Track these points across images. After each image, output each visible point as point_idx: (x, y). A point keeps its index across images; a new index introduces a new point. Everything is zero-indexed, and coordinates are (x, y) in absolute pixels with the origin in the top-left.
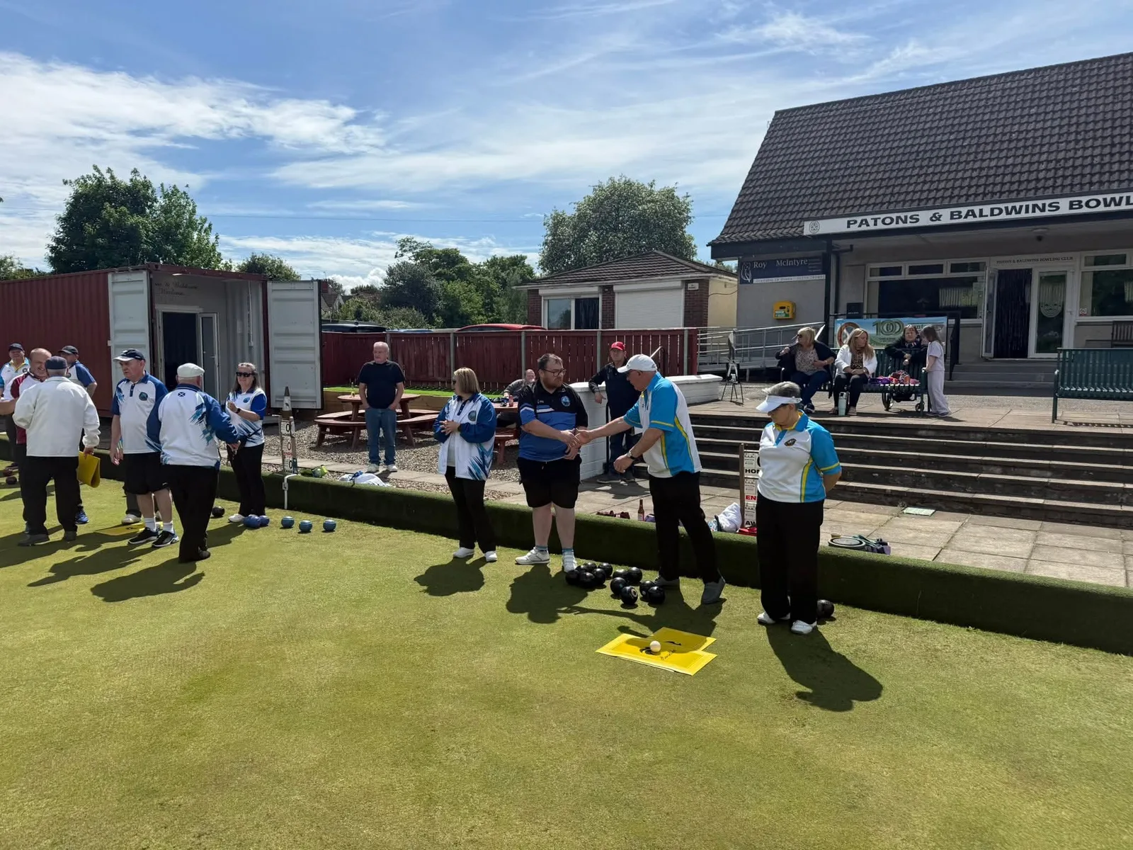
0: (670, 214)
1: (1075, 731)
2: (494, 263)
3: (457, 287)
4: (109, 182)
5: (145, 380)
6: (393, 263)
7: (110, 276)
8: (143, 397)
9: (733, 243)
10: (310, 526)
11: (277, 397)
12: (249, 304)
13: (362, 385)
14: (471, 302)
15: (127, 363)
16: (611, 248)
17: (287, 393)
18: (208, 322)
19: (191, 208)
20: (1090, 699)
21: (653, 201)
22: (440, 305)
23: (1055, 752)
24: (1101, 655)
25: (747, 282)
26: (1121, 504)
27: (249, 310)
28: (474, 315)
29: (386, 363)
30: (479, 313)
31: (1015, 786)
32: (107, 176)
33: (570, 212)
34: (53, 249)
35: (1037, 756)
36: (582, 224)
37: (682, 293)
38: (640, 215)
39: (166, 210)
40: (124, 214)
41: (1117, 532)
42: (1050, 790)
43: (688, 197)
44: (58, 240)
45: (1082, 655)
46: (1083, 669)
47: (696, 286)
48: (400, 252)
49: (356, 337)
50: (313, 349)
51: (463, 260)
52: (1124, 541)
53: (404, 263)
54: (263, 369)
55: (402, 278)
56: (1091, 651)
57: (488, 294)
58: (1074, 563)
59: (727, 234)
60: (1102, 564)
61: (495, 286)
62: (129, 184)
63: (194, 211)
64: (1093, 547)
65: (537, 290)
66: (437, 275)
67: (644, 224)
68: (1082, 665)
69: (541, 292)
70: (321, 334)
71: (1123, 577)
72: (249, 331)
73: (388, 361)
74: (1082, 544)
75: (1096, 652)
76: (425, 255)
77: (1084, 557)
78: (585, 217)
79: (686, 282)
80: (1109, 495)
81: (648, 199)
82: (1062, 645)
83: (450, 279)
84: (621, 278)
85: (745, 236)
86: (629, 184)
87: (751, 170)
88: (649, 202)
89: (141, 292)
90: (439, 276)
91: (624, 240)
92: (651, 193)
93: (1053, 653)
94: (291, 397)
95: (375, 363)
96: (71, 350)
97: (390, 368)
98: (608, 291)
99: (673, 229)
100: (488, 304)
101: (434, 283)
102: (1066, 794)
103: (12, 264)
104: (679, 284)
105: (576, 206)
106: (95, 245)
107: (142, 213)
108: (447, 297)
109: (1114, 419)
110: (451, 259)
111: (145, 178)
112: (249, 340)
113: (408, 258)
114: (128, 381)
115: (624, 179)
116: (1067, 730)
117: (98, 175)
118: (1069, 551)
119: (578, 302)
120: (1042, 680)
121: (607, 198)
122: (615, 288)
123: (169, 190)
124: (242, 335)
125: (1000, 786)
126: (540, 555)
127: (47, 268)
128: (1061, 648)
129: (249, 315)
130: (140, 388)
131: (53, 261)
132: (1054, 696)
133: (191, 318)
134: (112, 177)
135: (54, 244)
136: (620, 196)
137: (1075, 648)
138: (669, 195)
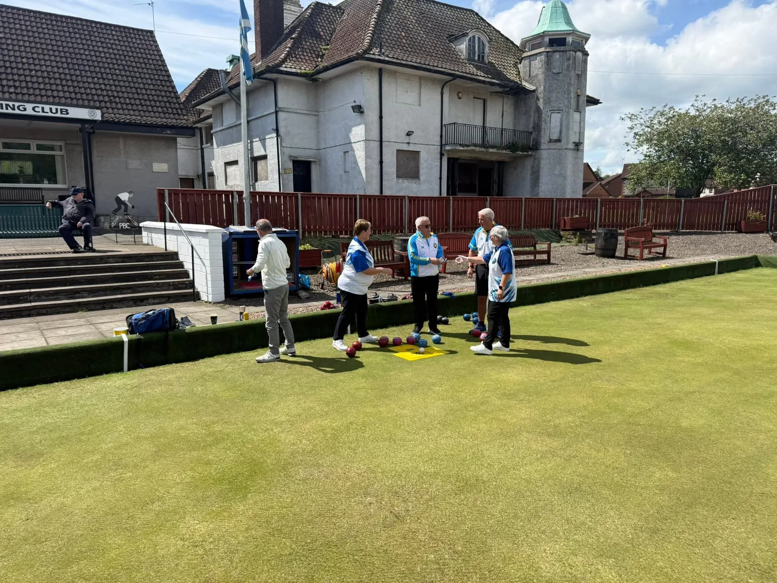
1: (43, 427)
20: (46, 409)
23: (37, 441)
24: (44, 386)
26: (30, 302)
31: (21, 466)
35: (28, 447)
41: (32, 319)
42: (41, 459)
45: (33, 390)
46: (37, 396)
52: (37, 323)
56: (38, 386)
58: (13, 341)
60: (29, 338)
64: (21, 330)
68: (36, 395)
71: (45, 342)
74: (14, 330)
75: (41, 386)
77: (18, 337)
80: (22, 298)
82: (20, 389)
93: (16, 394)
102: (50, 457)
109: (12, 251)
116: (40, 428)
118: (7, 336)
120: (15, 410)
125: (13, 470)
128: (20, 391)
132: (25, 415)
137: (28, 388)
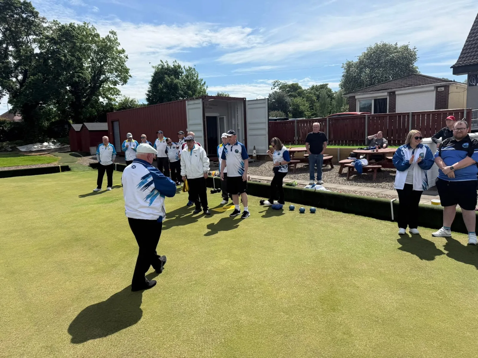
0: (406, 57)
2: (313, 88)
3: (298, 100)
4: (166, 66)
5: (236, 144)
6: (271, 92)
7: (186, 102)
8: (237, 151)
9: (466, 66)
10: (304, 210)
11: (250, 150)
12: (237, 111)
13: (307, 143)
14: (304, 106)
15: (230, 137)
16: (376, 76)
17: (254, 149)
18: (222, 119)
19: (196, 75)
21: (397, 52)
22: (290, 108)
25: (473, 85)
27: (238, 114)
28: (306, 111)
29: (319, 133)
30: (308, 111)
32: (165, 64)
33: (356, 60)
34: (147, 95)
36: (361, 65)
37: (434, 93)
38: (391, 59)
39: (187, 77)
40: (172, 79)
43: (415, 48)
44: (149, 91)
47: (443, 89)
48: (273, 87)
49: (280, 123)
50: (265, 129)
51: (300, 88)
53: (276, 92)
54: (244, 138)
55: (274, 99)
57: (311, 102)
59: (461, 61)
61: (314, 98)
62: (173, 67)
63: (197, 76)
65: (355, 96)
66: (289, 95)
67: (393, 63)
69: (356, 97)
70: (268, 122)
72: (238, 123)
73: (320, 132)
76: (283, 87)
78: (363, 62)
79: (437, 87)
81: (395, 51)
83: (295, 97)
84: (399, 88)
85: (472, 61)
86: (385, 45)
87: (472, 27)
88: (395, 52)
89: (200, 108)
90: (290, 96)
91: (383, 72)
92: (396, 48)
94: (256, 150)
95: (313, 133)
96: (181, 133)
97: (321, 135)
98: (393, 95)
99: (408, 65)
100: (311, 106)
101: (288, 99)
103: (135, 102)
104: (433, 88)
105: (358, 58)
106: (162, 92)
107: (178, 78)
108: (294, 105)
110: (295, 88)
111: (178, 64)
112: (238, 127)
113: (277, 89)
114: (229, 144)
115: (382, 43)
117: (162, 64)
119: (375, 100)
121: (374, 52)
122: (396, 93)
123: (187, 68)
124: (235, 124)
126: (446, 231)
127: (146, 103)
129: (238, 116)
130: (235, 148)
131: (148, 100)
133: (215, 118)
134: (167, 65)
135: (148, 93)
136: (381, 51)
138: (406, 48)
